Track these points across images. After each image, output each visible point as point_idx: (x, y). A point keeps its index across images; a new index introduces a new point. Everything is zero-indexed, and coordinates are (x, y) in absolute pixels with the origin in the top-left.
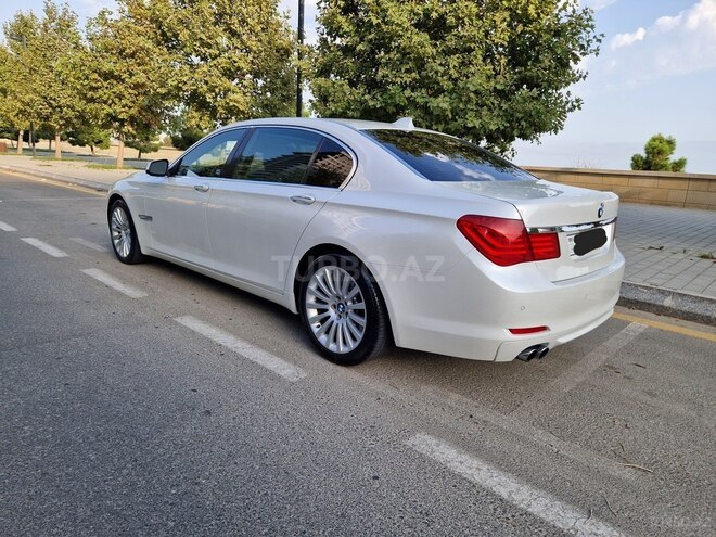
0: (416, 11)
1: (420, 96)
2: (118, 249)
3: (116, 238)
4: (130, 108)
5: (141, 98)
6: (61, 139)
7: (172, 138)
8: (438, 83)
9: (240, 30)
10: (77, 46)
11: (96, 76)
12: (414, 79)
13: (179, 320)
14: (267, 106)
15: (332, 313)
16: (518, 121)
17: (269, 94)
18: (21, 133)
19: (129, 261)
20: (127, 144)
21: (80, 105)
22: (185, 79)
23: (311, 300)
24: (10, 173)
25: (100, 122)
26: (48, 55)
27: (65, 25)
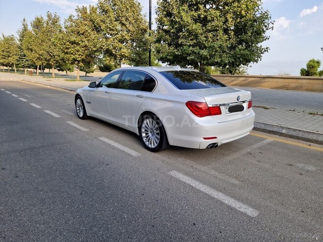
0: (195, 15)
1: (196, 50)
2: (79, 114)
3: (78, 110)
4: (82, 55)
5: (87, 51)
6: (55, 69)
7: (99, 67)
8: (204, 44)
9: (125, 23)
10: (60, 31)
11: (68, 43)
12: (194, 43)
13: (100, 138)
14: (137, 53)
15: (150, 134)
16: (239, 58)
17: (138, 49)
18: (38, 67)
19: (82, 118)
20: (81, 70)
21: (62, 55)
22: (104, 44)
23: (143, 130)
24: (35, 84)
25: (70, 62)
26: (49, 34)
27: (55, 22)
